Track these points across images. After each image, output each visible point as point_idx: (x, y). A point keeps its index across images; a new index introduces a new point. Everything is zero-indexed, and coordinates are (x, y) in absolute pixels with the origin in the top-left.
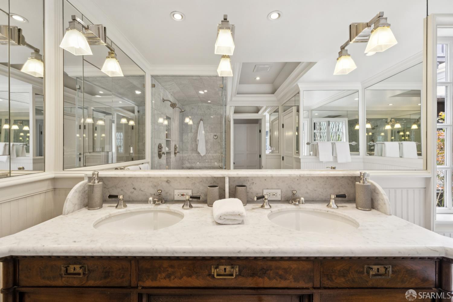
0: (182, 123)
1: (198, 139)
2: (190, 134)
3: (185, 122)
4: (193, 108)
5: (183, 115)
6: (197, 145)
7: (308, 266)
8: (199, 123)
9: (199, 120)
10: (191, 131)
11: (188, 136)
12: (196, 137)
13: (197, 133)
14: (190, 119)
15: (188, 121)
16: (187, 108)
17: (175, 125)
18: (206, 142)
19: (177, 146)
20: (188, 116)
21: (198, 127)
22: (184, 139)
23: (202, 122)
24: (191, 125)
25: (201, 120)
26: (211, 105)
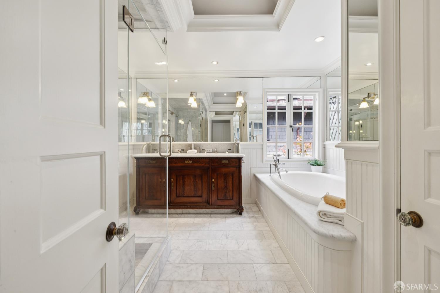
0: (177, 124)
1: (187, 133)
2: (182, 130)
3: (179, 122)
4: (184, 113)
5: (178, 118)
6: (187, 137)
7: (208, 161)
8: (188, 123)
9: (189, 121)
10: (183, 128)
11: (181, 131)
12: (186, 132)
13: (187, 129)
14: (182, 120)
15: (181, 122)
16: (180, 113)
17: (173, 124)
18: (193, 135)
19: (174, 137)
20: (181, 119)
21: (188, 126)
22: (178, 133)
23: (190, 122)
24: (183, 125)
25: (190, 121)
26: (196, 111)
